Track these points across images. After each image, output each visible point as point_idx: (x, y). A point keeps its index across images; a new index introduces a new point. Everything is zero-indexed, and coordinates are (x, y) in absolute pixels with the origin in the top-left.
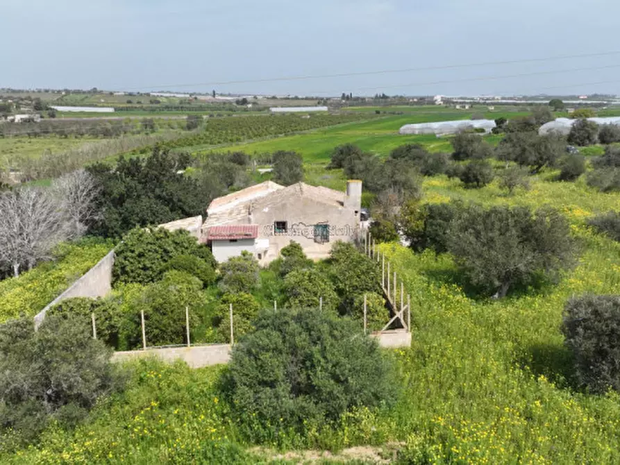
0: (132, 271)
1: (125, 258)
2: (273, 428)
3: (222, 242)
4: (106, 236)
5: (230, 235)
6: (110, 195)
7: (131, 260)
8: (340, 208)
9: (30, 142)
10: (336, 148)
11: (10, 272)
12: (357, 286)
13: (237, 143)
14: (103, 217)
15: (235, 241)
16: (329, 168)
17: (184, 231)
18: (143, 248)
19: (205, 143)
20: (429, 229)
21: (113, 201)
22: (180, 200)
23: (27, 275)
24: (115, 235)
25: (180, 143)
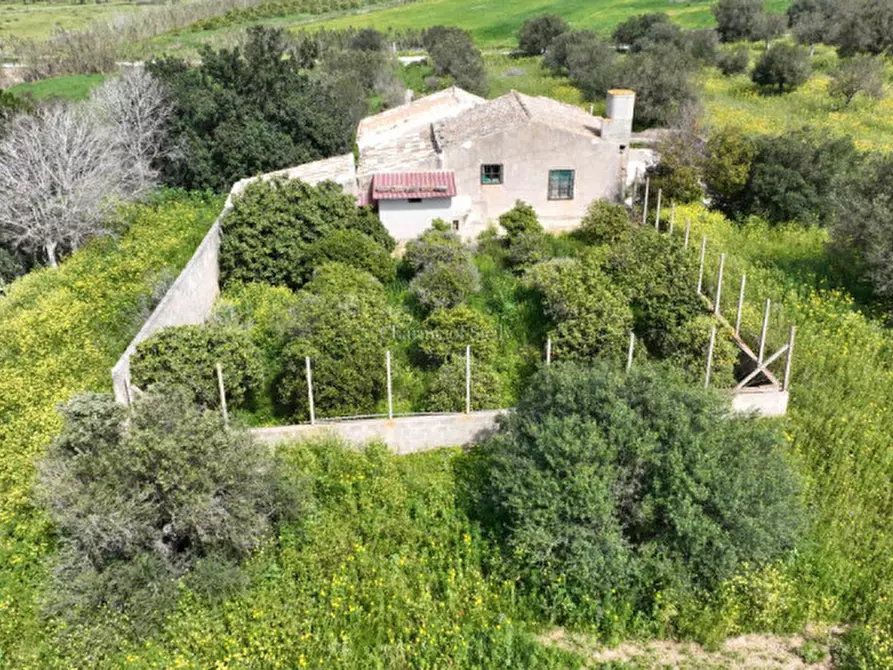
0: (254, 261)
1: (241, 238)
2: (595, 604)
3: (394, 203)
4: (189, 188)
5: (411, 191)
6: (191, 116)
7: (252, 242)
8: (595, 140)
9: (27, 12)
10: (526, 22)
11: (42, 257)
12: (666, 297)
13: (353, 10)
14: (182, 155)
15: (418, 200)
16: (515, 56)
17: (334, 184)
18: (268, 219)
19: (303, 11)
20: (758, 181)
21: (196, 126)
22: (309, 124)
23: (71, 263)
24: (205, 185)
25: (263, 12)
